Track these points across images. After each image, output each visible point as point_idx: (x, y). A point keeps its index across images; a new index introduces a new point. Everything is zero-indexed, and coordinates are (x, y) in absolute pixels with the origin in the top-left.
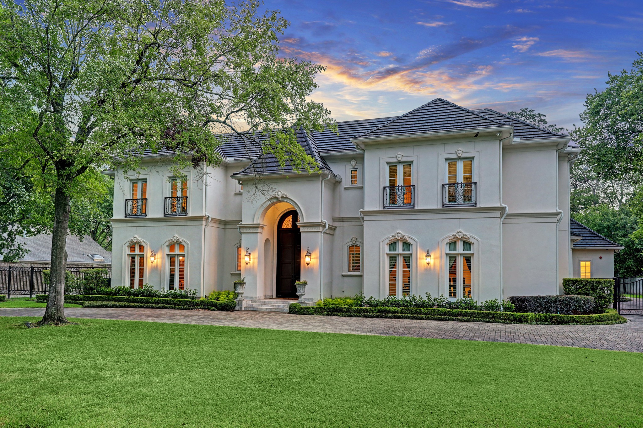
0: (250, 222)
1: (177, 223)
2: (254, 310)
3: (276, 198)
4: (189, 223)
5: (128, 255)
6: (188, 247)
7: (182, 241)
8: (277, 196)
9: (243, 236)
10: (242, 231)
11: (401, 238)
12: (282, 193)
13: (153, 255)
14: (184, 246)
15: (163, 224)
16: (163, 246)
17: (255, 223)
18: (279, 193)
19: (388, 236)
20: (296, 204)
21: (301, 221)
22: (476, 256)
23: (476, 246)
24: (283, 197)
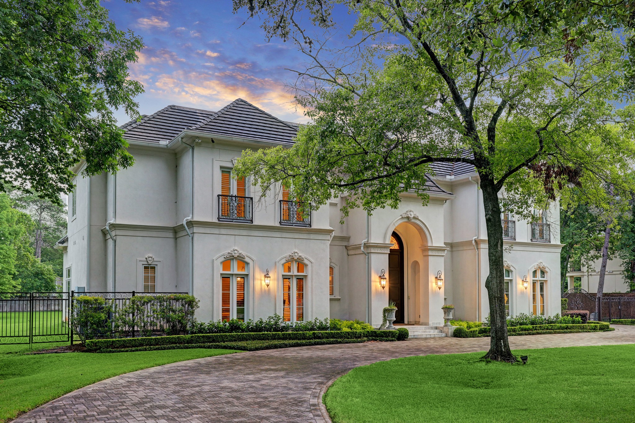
0: (380, 241)
1: (297, 236)
3: (408, 218)
5: (220, 274)
8: (409, 216)
9: (373, 256)
10: (371, 250)
12: (414, 213)
14: (306, 265)
15: (278, 234)
16: (277, 264)
18: (412, 213)
20: (426, 226)
21: (430, 244)
22: (549, 282)
23: (549, 274)
24: (414, 218)
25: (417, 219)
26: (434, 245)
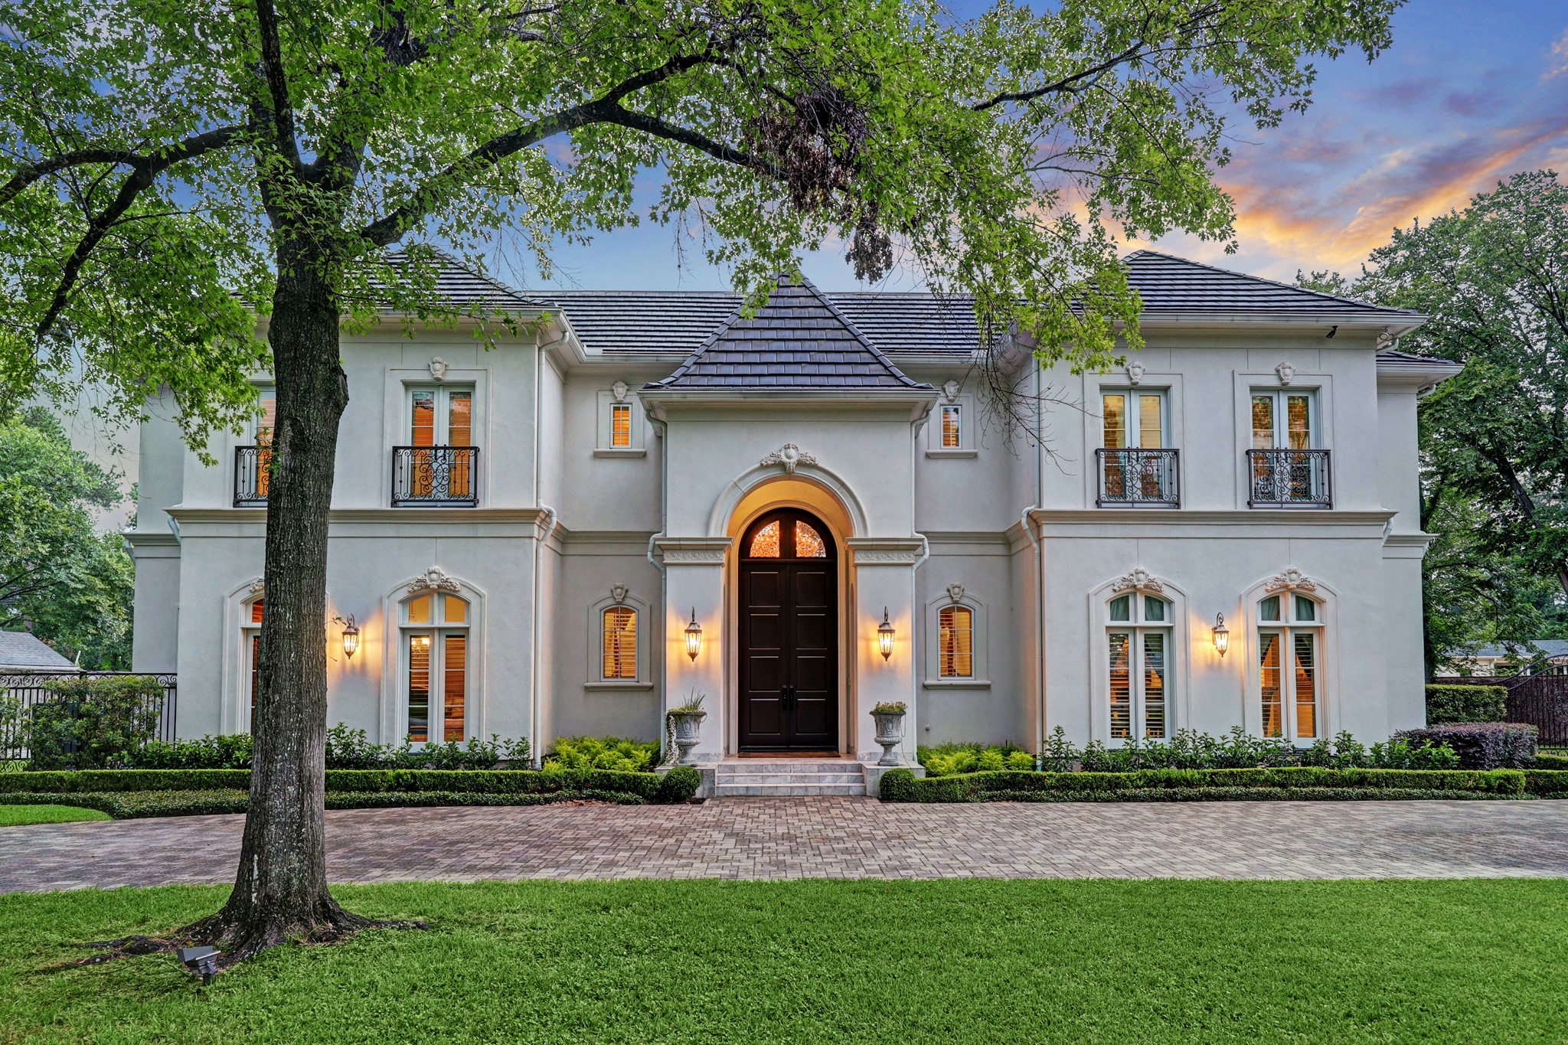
0: (694, 532)
1: (438, 531)
2: (751, 793)
3: (782, 465)
4: (483, 530)
5: (243, 629)
6: (481, 605)
7: (459, 587)
8: (785, 459)
9: (671, 574)
10: (668, 559)
11: (1146, 586)
12: (802, 451)
13: (351, 631)
14: (468, 603)
15: (389, 530)
16: (386, 602)
17: (712, 535)
18: (792, 452)
19: (1111, 579)
20: (843, 484)
21: (858, 534)
22: (1330, 634)
23: (1329, 607)
24: (800, 464)
25: (814, 466)
26: (870, 535)
